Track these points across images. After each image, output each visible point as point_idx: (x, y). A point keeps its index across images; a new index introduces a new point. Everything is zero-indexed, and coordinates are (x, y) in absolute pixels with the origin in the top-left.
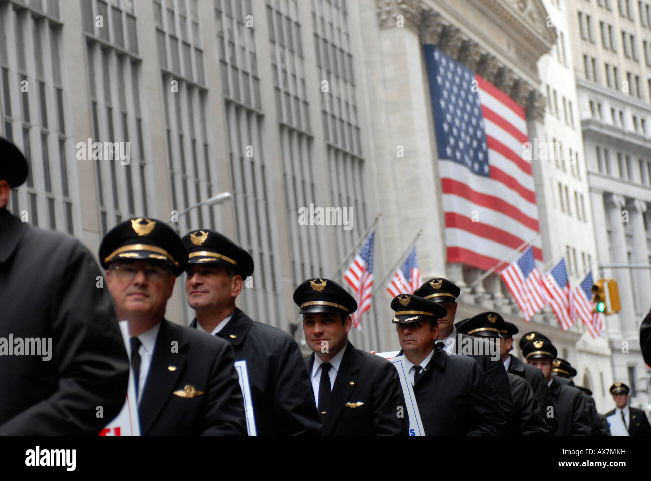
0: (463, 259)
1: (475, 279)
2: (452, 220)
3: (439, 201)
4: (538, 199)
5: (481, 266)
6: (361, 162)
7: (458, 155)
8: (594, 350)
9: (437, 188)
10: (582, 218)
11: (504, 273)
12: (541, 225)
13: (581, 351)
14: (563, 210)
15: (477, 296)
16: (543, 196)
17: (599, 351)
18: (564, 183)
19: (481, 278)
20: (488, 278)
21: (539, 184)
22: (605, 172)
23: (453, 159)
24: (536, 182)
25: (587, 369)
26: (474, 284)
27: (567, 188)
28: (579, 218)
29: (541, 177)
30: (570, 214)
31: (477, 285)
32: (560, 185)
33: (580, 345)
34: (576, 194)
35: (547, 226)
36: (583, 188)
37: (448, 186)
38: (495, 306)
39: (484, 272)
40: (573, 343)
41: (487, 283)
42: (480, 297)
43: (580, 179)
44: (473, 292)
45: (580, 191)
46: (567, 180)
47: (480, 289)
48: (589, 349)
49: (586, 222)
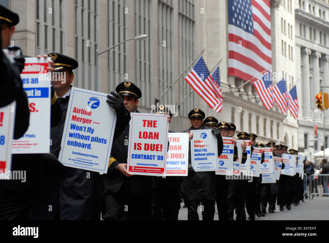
0: (236, 74)
1: (240, 85)
2: (232, 55)
3: (227, 44)
4: (272, 48)
5: (244, 79)
6: (194, 22)
7: (238, 22)
8: (291, 124)
9: (227, 38)
10: (291, 59)
11: (255, 83)
12: (273, 61)
13: (284, 124)
14: (283, 54)
15: (240, 93)
16: (275, 46)
17: (293, 125)
18: (284, 41)
19: (243, 84)
20: (246, 84)
21: (274, 40)
22: (303, 37)
23: (236, 24)
24: (272, 39)
25: (286, 133)
26: (240, 87)
27: (285, 43)
28: (290, 59)
29: (274, 37)
30: (286, 56)
31: (241, 88)
32: (282, 41)
33: (285, 121)
34: (289, 46)
35: (275, 61)
36: (292, 44)
37: (232, 38)
38: (248, 98)
39: (245, 81)
40: (282, 120)
41: (245, 87)
42: (242, 94)
43: (292, 39)
44: (239, 91)
45: (291, 45)
46: (286, 39)
47: (242, 90)
48: (288, 124)
49: (292, 61)
